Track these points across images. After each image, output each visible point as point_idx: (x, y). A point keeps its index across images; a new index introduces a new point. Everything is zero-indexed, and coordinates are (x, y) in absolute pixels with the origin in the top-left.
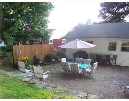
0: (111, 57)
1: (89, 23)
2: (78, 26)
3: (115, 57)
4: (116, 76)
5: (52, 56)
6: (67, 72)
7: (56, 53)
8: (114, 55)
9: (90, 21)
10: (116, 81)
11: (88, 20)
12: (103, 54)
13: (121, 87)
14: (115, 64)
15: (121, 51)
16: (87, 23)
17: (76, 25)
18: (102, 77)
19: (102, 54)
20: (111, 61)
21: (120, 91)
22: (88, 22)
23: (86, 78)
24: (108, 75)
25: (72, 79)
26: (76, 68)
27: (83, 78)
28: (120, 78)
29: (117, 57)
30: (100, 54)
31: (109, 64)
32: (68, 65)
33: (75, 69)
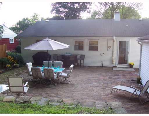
0: (79, 57)
1: (36, 18)
2: (22, 21)
3: (83, 57)
4: (92, 77)
5: (6, 61)
6: (39, 79)
7: (10, 57)
8: (81, 55)
9: (37, 16)
10: (95, 83)
11: (34, 15)
12: (70, 54)
13: (105, 89)
14: (83, 65)
15: (89, 50)
16: (34, 18)
17: (20, 21)
18: (78, 80)
19: (68, 54)
20: (79, 62)
21: (107, 93)
22: (34, 16)
23: (62, 83)
24: (82, 77)
25: (47, 87)
26: (51, 73)
27: (58, 83)
28: (97, 79)
29: (85, 57)
30: (66, 54)
31: (77, 65)
32: (40, 71)
33: (49, 75)
